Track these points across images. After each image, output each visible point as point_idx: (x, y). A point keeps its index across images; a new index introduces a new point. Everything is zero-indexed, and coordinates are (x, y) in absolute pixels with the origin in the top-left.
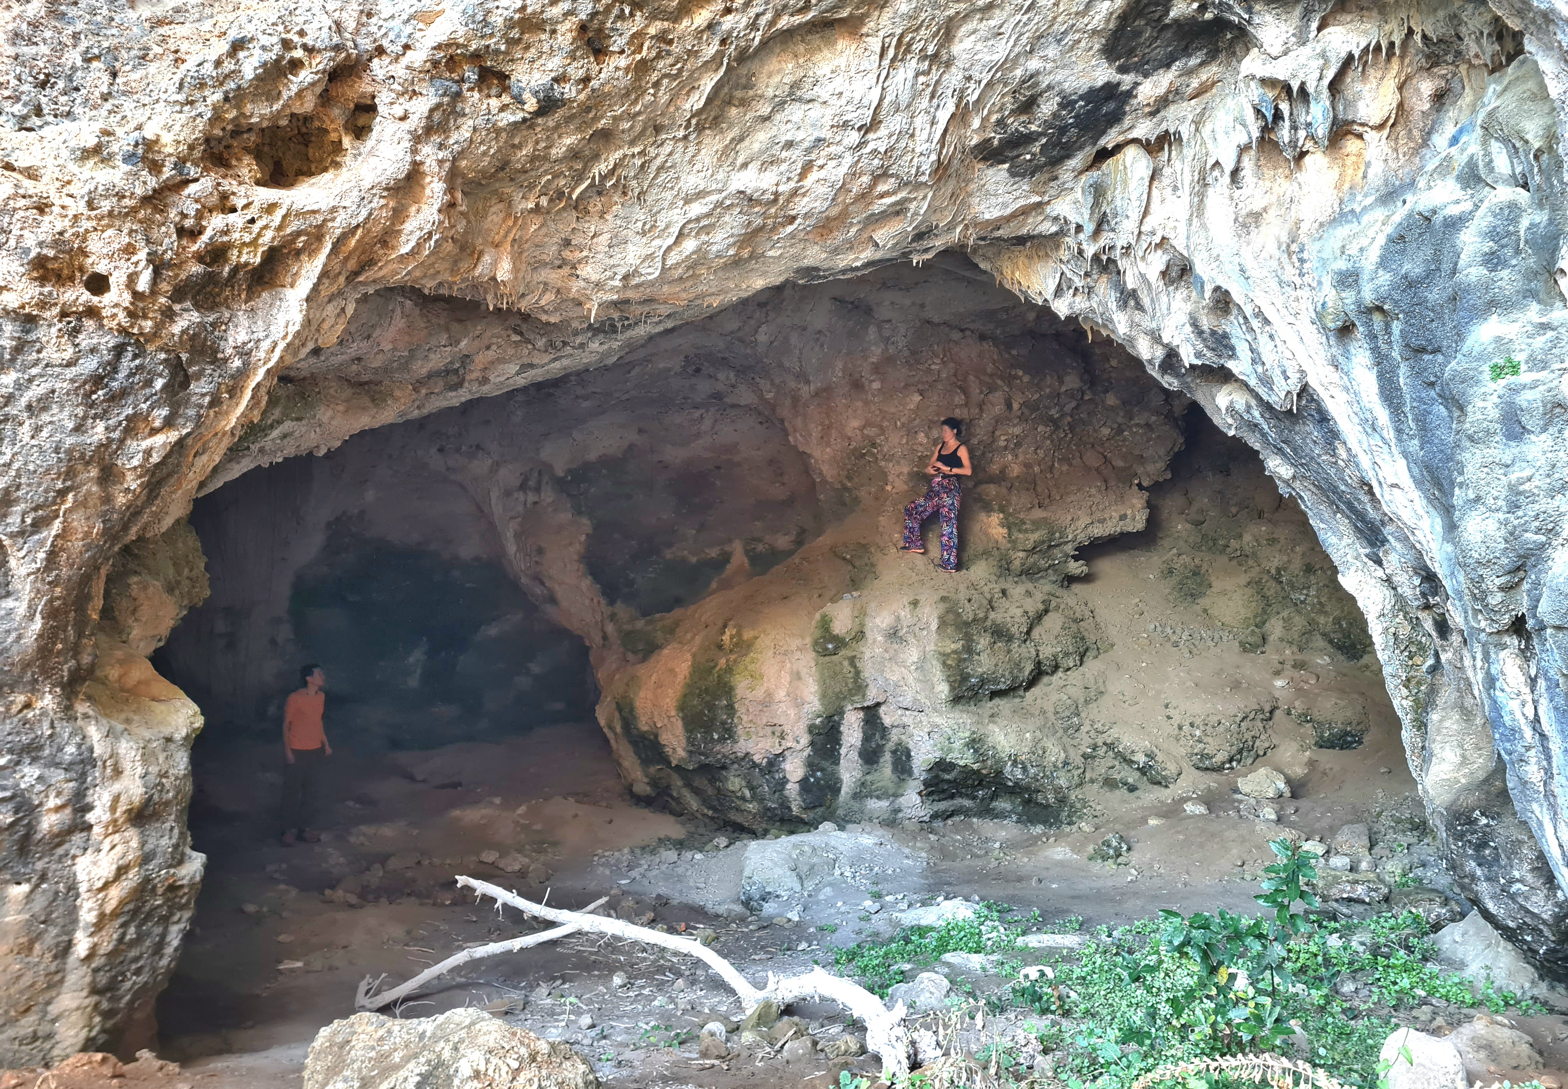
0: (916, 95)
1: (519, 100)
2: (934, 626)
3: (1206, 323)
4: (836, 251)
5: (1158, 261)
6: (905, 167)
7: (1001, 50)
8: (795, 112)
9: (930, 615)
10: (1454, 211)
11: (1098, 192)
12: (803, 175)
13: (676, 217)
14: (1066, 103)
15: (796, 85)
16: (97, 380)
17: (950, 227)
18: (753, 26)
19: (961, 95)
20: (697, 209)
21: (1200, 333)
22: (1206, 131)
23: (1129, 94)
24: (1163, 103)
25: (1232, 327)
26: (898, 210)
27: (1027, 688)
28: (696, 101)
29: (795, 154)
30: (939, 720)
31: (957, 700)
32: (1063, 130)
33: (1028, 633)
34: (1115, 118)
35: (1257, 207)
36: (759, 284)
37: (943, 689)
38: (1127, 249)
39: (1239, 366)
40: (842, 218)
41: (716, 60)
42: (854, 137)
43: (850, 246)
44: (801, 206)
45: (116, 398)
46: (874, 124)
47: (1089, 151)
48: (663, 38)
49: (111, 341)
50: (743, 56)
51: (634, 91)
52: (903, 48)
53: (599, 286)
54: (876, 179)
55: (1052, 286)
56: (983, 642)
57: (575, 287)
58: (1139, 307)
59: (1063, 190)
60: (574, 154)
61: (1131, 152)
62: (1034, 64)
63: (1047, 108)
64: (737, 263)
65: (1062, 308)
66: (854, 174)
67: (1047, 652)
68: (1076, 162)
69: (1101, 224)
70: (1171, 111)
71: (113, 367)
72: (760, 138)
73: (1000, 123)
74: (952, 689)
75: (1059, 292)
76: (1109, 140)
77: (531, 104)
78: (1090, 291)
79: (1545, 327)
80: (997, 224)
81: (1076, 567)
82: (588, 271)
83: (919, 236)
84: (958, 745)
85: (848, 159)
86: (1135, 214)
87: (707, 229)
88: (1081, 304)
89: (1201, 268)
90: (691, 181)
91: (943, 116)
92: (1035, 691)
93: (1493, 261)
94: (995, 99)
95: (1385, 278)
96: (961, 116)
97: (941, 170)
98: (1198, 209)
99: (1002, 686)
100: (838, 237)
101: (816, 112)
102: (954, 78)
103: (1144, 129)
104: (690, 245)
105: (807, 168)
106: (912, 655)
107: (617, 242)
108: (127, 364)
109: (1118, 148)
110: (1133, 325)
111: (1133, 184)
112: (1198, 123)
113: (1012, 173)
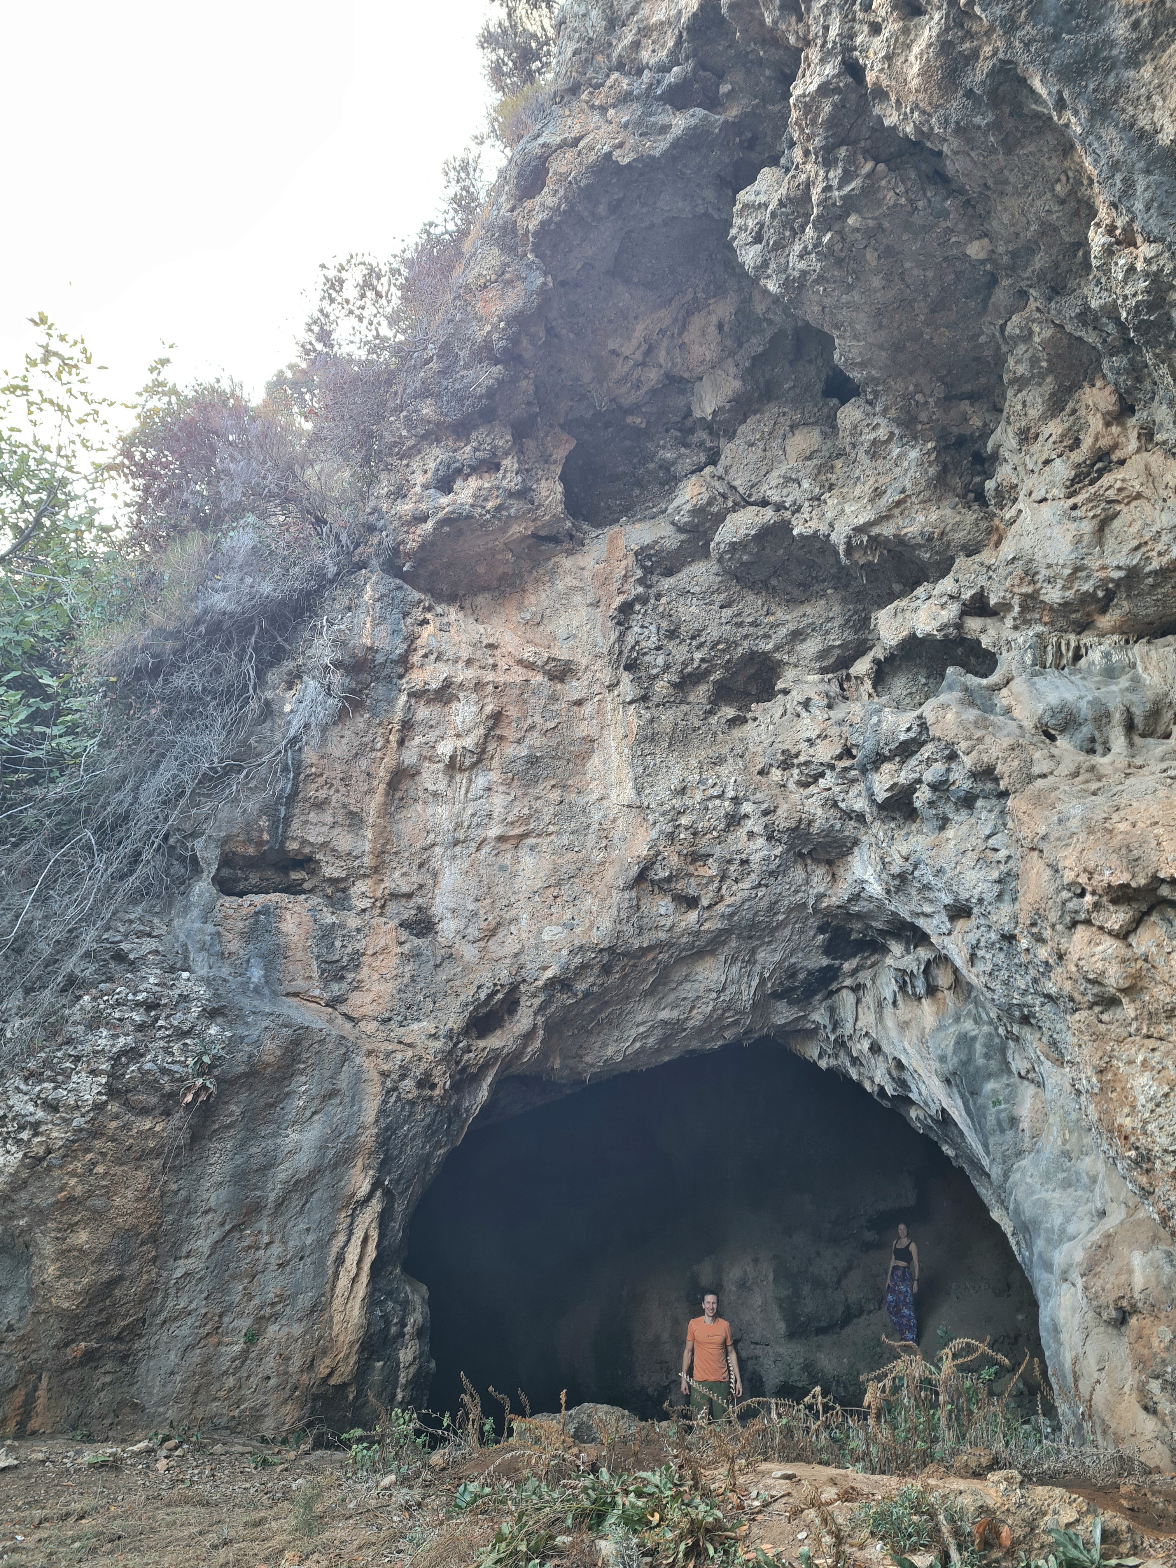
0: (741, 977)
1: (576, 995)
2: (771, 1278)
3: (895, 1073)
4: (705, 1042)
5: (866, 1045)
6: (739, 1005)
7: (777, 957)
8: (688, 986)
9: (767, 1270)
10: (973, 1033)
11: (832, 1010)
12: (690, 1011)
13: (633, 1033)
14: (810, 973)
15: (687, 975)
16: (429, 1126)
17: (762, 1028)
18: (671, 957)
19: (761, 974)
20: (642, 1029)
21: (893, 1079)
22: (878, 983)
23: (840, 968)
24: (854, 972)
25: (906, 1076)
26: (736, 1023)
27: (842, 1327)
28: (646, 986)
29: (686, 1003)
30: (781, 1350)
31: (792, 1335)
32: (810, 984)
33: (839, 1282)
34: (835, 978)
35: (907, 1019)
36: (667, 1059)
37: (781, 1326)
38: (850, 1037)
39: (914, 1096)
40: (709, 1028)
41: (655, 970)
42: (714, 995)
43: (712, 1039)
44: (690, 1024)
45: (433, 1134)
46: (724, 989)
47: (824, 992)
48: (635, 965)
49: (434, 1110)
50: (666, 967)
51: (622, 984)
52: (734, 960)
53: (592, 1065)
54: (724, 1011)
55: (817, 1053)
56: (806, 1289)
57: (581, 1066)
58: (862, 1064)
59: (815, 1009)
60: (592, 1011)
61: (845, 992)
62: (793, 960)
63: (802, 976)
64: (658, 1051)
65: (823, 1064)
66: (714, 1010)
67: (853, 1297)
68: (818, 997)
69: (836, 1025)
70: (861, 974)
71: (433, 1120)
72: (672, 996)
73: (781, 983)
74: (788, 1326)
75: (820, 1056)
76: (834, 986)
77: (580, 995)
78: (836, 1056)
79: (1008, 1085)
80: (785, 1025)
81: (870, 1236)
82: (589, 1059)
83: (745, 1033)
84: (796, 1370)
85: (711, 1004)
86: (851, 1021)
87: (646, 1038)
88: (833, 1062)
89: (886, 1048)
90: (640, 1018)
91: (754, 984)
92: (848, 1330)
93: (987, 1056)
94: (777, 975)
95: (955, 1060)
96: (762, 982)
97: (754, 1006)
98: (880, 1018)
99: (824, 1324)
100: (707, 1036)
101: (696, 985)
102: (758, 968)
103: (848, 982)
104: (638, 1045)
105: (693, 1008)
106: (757, 1300)
107: (604, 1045)
108: (438, 1119)
109: (838, 990)
110: (860, 1074)
111: (848, 1006)
112: (873, 981)
113: (789, 1003)
